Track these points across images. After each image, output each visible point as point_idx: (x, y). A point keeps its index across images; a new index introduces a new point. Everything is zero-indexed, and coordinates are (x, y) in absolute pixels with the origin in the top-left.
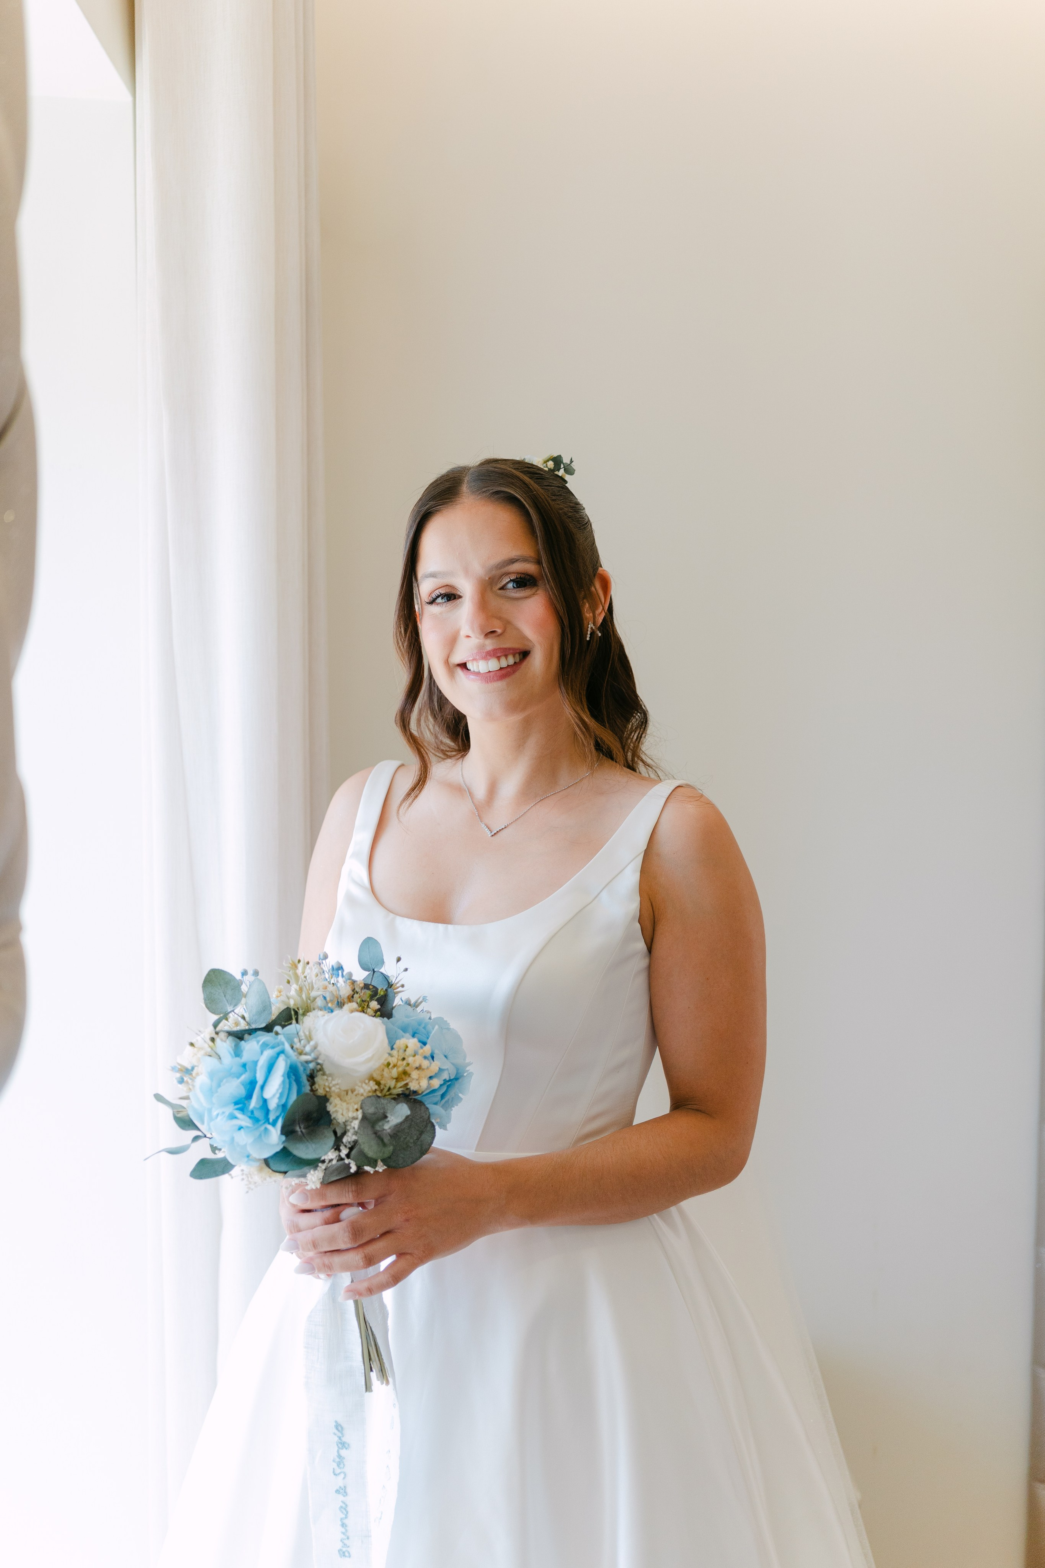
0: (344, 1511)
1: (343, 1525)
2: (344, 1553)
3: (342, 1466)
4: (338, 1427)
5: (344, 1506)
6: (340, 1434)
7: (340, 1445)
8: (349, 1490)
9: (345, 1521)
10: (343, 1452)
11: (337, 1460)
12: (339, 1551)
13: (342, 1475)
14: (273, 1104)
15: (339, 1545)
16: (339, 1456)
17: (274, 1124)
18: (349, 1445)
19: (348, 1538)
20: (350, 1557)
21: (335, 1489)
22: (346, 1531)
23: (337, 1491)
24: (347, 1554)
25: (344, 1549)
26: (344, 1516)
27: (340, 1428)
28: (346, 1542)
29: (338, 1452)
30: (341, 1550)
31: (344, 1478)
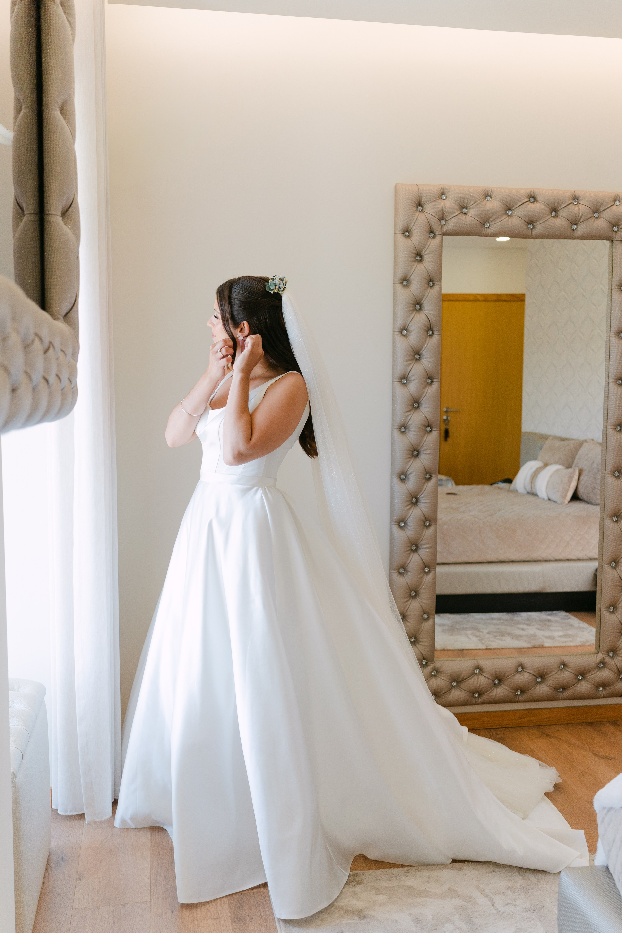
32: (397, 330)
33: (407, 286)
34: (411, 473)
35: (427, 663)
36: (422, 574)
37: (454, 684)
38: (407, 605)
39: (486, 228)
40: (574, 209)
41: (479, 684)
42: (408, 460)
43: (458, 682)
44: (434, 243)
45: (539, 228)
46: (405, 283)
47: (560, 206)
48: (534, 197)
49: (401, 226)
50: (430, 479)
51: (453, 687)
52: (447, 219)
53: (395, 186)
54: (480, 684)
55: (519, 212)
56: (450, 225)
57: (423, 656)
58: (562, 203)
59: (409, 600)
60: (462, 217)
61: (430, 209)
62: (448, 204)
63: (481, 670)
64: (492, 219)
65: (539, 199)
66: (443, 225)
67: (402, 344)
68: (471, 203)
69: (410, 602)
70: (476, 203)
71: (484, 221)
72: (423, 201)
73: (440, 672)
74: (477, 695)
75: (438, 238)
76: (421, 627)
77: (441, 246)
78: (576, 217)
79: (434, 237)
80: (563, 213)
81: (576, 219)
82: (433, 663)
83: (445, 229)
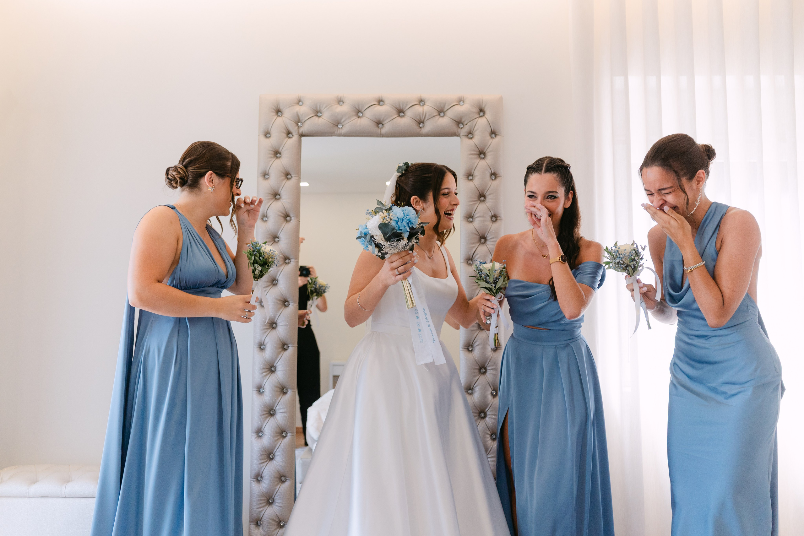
33: (267, 179)
34: (268, 343)
36: (278, 437)
38: (263, 466)
39: (340, 128)
40: (419, 109)
42: (265, 330)
44: (291, 142)
45: (387, 128)
46: (266, 176)
47: (406, 107)
48: (382, 101)
49: (262, 130)
52: (303, 121)
53: (260, 97)
55: (369, 114)
56: (307, 127)
57: (279, 518)
58: (407, 104)
59: (266, 461)
60: (316, 119)
61: (288, 114)
62: (303, 110)
64: (343, 120)
65: (386, 102)
66: (299, 127)
68: (324, 108)
69: (265, 464)
70: (328, 107)
71: (337, 123)
72: (281, 108)
75: (296, 139)
76: (275, 489)
77: (299, 145)
78: (420, 116)
79: (291, 137)
80: (409, 113)
81: (420, 118)
83: (301, 130)
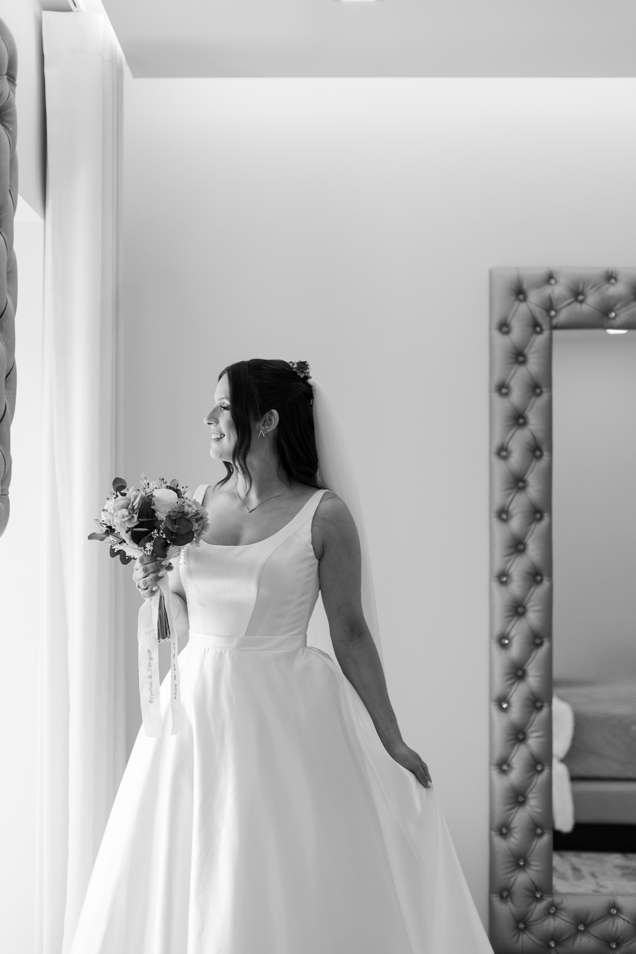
0: (151, 685)
1: (151, 690)
2: (151, 701)
3: (150, 667)
4: (149, 651)
5: (151, 683)
6: (150, 655)
7: (150, 659)
8: (152, 676)
9: (152, 689)
10: (151, 662)
11: (149, 665)
12: (149, 701)
13: (150, 671)
14: (136, 507)
15: (149, 699)
16: (149, 663)
17: (136, 514)
18: (152, 658)
19: (152, 695)
20: (153, 703)
21: (148, 676)
22: (152, 692)
23: (149, 677)
24: (152, 702)
25: (151, 700)
26: (151, 687)
27: (150, 652)
28: (152, 696)
29: (149, 661)
30: (150, 700)
31: (151, 671)
32: (494, 450)
33: (507, 395)
34: (514, 636)
35: (542, 896)
36: (533, 772)
37: (581, 928)
38: (510, 814)
39: (612, 317)
41: (615, 929)
42: (510, 619)
43: (586, 926)
44: (540, 340)
46: (504, 391)
49: (496, 320)
50: (540, 645)
51: (579, 931)
52: (557, 309)
53: (491, 273)
54: (617, 927)
56: (563, 316)
57: (536, 886)
59: (516, 806)
60: (577, 307)
61: (534, 297)
62: (558, 290)
63: (619, 910)
64: (616, 307)
66: (552, 317)
67: (500, 467)
68: (589, 288)
69: (514, 810)
70: (596, 288)
71: (608, 311)
72: (525, 286)
73: (561, 909)
74: (614, 946)
75: (546, 334)
76: (530, 846)
77: (550, 342)
79: (541, 332)
82: (552, 897)
83: (555, 321)
